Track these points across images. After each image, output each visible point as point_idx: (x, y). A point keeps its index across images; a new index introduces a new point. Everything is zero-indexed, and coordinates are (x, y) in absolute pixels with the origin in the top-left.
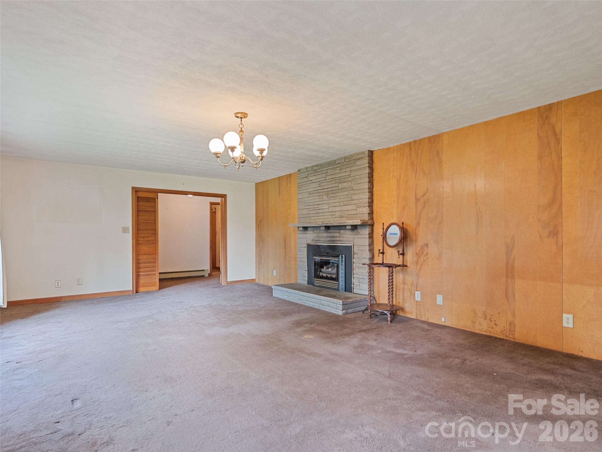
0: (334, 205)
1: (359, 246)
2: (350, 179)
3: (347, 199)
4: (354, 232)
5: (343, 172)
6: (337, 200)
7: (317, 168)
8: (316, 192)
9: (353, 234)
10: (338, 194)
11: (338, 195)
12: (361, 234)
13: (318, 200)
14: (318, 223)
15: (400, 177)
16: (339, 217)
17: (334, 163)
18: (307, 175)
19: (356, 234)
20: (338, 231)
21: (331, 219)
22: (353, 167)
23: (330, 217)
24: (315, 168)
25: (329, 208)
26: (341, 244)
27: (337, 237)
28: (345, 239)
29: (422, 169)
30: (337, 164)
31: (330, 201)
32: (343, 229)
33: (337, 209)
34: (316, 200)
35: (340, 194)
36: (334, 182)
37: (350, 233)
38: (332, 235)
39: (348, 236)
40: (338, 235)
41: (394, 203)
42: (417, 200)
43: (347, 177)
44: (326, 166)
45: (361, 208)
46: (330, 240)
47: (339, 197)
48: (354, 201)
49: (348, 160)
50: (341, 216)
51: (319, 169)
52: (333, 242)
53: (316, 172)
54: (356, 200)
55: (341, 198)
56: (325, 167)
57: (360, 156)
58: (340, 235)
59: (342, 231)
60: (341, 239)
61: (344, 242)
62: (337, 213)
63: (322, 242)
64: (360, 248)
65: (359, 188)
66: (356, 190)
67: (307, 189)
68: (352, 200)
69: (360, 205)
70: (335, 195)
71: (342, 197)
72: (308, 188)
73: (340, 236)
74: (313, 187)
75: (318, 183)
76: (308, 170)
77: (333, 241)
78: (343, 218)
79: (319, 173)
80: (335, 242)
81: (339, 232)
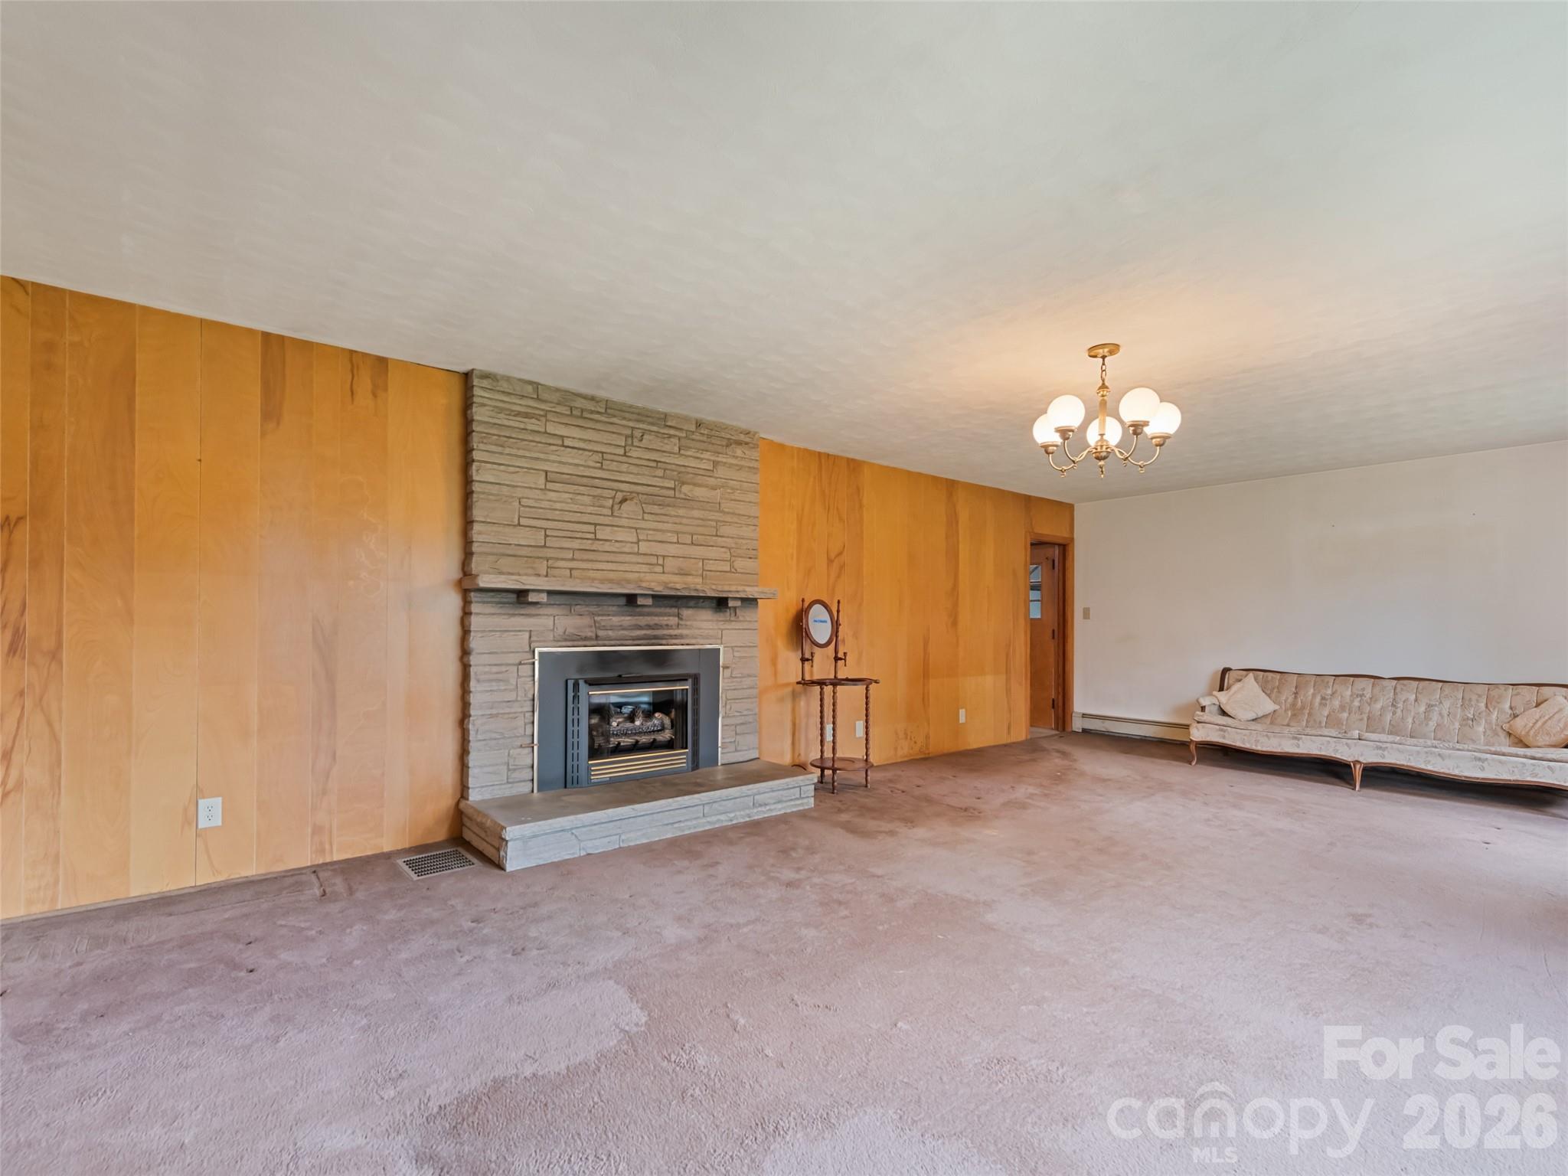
0: (659, 536)
1: (736, 649)
2: (712, 481)
3: (701, 530)
4: (722, 614)
5: (691, 456)
6: (670, 525)
7: (590, 406)
8: (585, 481)
9: (718, 621)
10: (671, 511)
11: (673, 513)
12: (741, 621)
13: (590, 509)
14: (644, 585)
15: (803, 510)
16: (677, 572)
17: (659, 419)
18: (542, 413)
19: (726, 621)
20: (675, 610)
21: (649, 577)
22: (720, 455)
23: (645, 568)
24: (580, 403)
25: (640, 543)
26: (682, 645)
27: (672, 626)
28: (697, 632)
29: (837, 509)
30: (670, 427)
31: (643, 524)
32: (691, 607)
33: (672, 550)
34: (582, 509)
35: (681, 512)
36: (661, 474)
37: (710, 618)
38: (656, 620)
39: (705, 625)
40: (673, 620)
41: (792, 558)
42: (830, 561)
43: (701, 472)
44: (627, 415)
45: (740, 559)
46: (645, 634)
47: (677, 520)
48: (724, 539)
49: (706, 432)
50: (682, 572)
51: (599, 413)
52: (653, 641)
53: (582, 417)
54: (728, 537)
55: (680, 524)
56: (624, 418)
57: (742, 437)
58: (681, 622)
59: (686, 613)
60: (685, 632)
61: (693, 641)
62: (669, 562)
63: (613, 642)
64: (736, 654)
65: (737, 512)
66: (728, 513)
67: (537, 459)
68: (717, 536)
69: (739, 551)
70: (662, 512)
71: (684, 521)
72: (542, 456)
73: (678, 624)
74: (569, 462)
75: (598, 457)
76: (545, 396)
77: (656, 637)
78: (691, 577)
79: (598, 426)
80: (664, 642)
81: (678, 616)
